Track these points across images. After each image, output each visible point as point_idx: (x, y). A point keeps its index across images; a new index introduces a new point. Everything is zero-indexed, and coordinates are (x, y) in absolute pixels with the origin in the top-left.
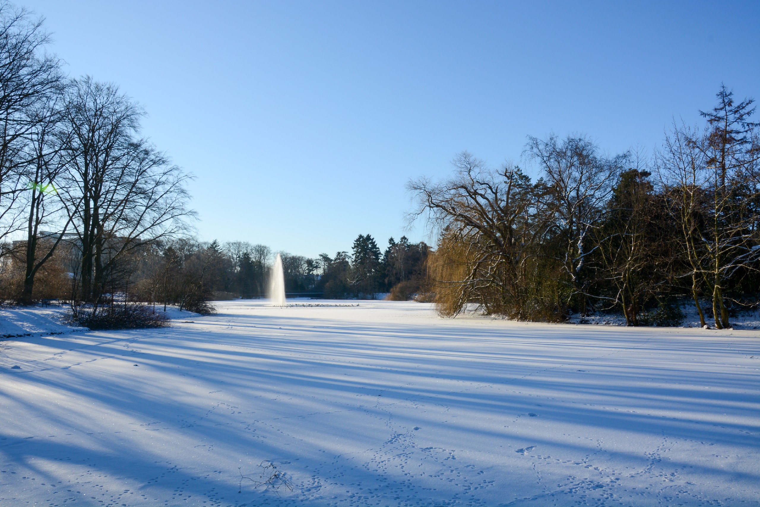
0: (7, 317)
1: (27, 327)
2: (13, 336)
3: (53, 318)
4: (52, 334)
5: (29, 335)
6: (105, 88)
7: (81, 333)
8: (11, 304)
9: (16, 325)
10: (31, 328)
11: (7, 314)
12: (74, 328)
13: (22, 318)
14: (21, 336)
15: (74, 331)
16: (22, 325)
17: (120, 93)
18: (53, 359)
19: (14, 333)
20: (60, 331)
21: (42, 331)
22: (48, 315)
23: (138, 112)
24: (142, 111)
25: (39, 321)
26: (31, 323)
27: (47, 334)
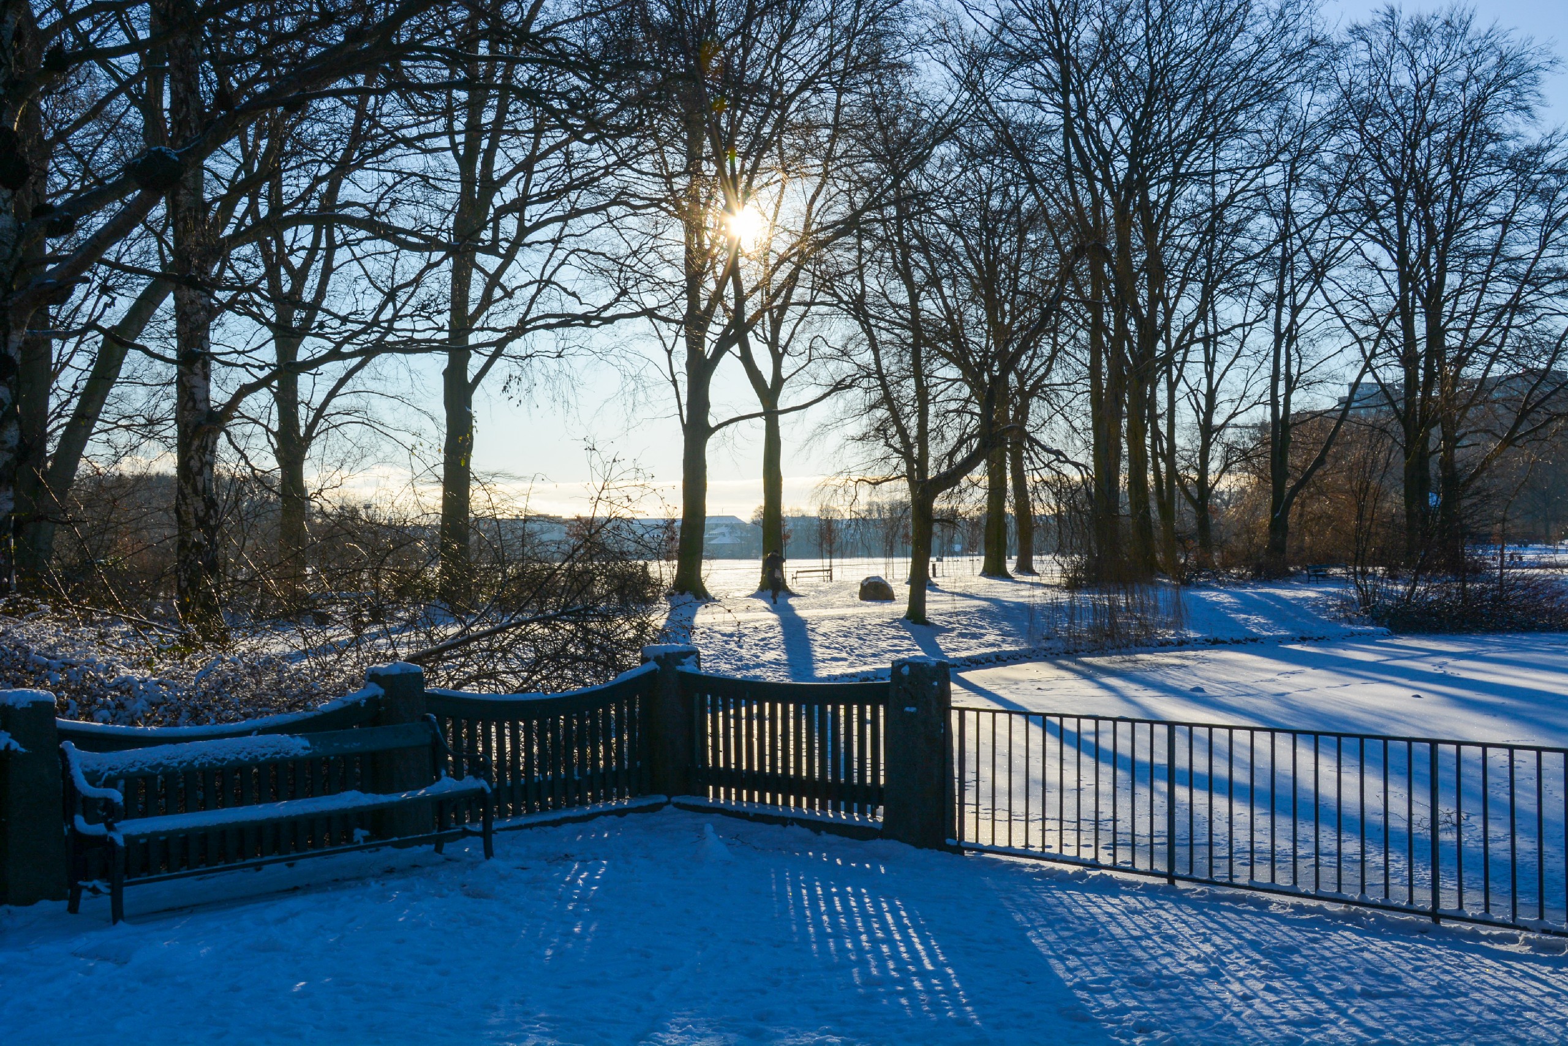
0: (1218, 603)
1: (1256, 622)
2: (1224, 642)
3: (1314, 607)
4: (1303, 640)
5: (1254, 640)
6: (1439, 22)
7: (1367, 639)
8: (1240, 577)
9: (1233, 620)
10: (1261, 626)
11: (1224, 598)
12: (1353, 628)
13: (1250, 606)
14: (1238, 642)
15: (1352, 634)
16: (1246, 620)
17: (1479, 26)
18: (1272, 680)
19: (1226, 636)
20: (1321, 634)
21: (1282, 633)
22: (1306, 599)
23: (1533, 63)
24: (1542, 60)
25: (1281, 612)
26: (1265, 616)
27: (1293, 640)
